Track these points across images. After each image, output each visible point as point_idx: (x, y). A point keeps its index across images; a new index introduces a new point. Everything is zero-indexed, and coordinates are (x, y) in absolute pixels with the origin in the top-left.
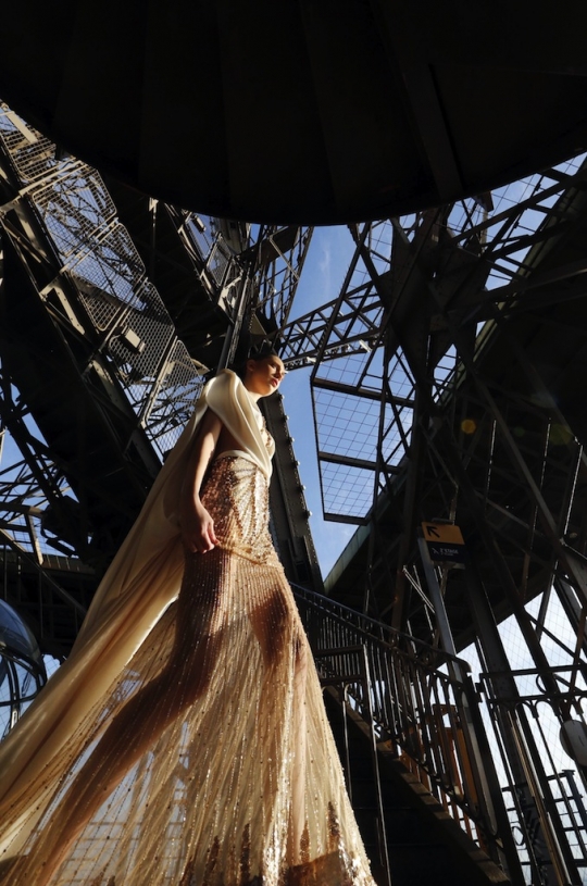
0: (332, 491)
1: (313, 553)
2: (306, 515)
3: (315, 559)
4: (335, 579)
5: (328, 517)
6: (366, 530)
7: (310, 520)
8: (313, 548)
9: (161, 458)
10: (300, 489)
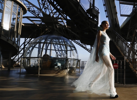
0: (122, 10)
1: (118, 22)
2: (117, 13)
3: (118, 23)
4: (122, 26)
5: (121, 15)
6: (129, 18)
7: (117, 14)
8: (118, 20)
9: (86, 11)
10: (115, 7)
